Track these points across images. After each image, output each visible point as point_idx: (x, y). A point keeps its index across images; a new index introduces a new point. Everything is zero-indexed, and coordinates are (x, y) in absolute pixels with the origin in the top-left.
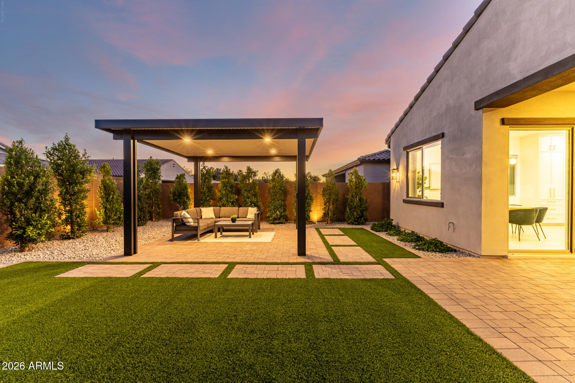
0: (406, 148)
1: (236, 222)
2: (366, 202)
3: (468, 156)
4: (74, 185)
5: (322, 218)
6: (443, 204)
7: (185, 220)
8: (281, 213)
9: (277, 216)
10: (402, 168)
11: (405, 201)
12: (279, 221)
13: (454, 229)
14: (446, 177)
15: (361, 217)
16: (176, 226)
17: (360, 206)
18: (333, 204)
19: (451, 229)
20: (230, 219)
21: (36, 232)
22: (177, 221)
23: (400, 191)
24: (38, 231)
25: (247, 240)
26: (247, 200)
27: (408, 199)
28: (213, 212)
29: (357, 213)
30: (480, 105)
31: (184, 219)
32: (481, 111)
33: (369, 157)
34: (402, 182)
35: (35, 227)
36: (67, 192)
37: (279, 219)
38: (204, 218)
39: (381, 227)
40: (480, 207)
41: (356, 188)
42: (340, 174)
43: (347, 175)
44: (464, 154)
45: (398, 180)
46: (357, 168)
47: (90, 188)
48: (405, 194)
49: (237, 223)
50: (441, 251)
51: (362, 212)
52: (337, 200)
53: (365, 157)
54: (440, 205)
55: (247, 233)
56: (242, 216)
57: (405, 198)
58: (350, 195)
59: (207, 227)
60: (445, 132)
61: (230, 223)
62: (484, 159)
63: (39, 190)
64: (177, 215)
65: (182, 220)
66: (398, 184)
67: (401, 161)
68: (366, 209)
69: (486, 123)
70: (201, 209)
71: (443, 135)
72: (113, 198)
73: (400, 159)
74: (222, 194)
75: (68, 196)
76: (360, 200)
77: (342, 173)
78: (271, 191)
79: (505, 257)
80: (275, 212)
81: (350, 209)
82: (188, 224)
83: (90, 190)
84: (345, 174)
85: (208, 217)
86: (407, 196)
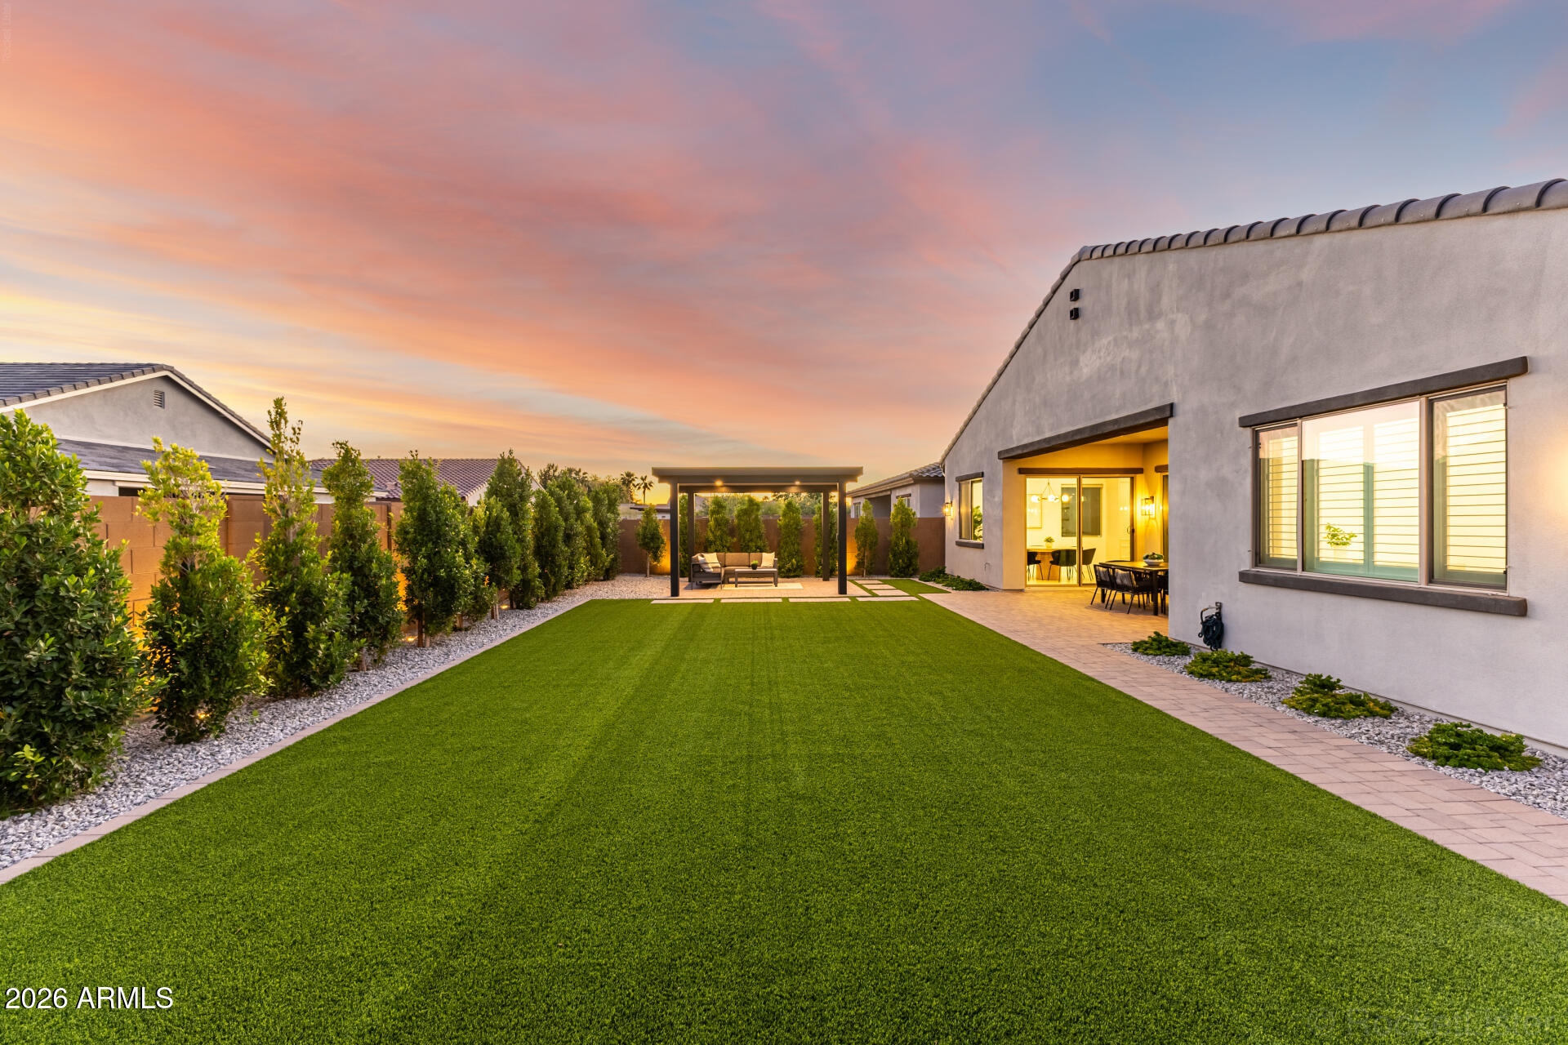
1: (758, 569)
2: (916, 546)
3: (996, 499)
5: (855, 568)
6: (983, 545)
8: (798, 562)
9: (792, 565)
10: (955, 502)
11: (959, 544)
13: (989, 569)
14: (985, 518)
15: (908, 567)
17: (908, 552)
18: (871, 548)
23: (954, 530)
25: (774, 588)
26: (750, 544)
27: (960, 540)
28: (718, 558)
29: (903, 561)
30: (1001, 455)
32: (1002, 461)
33: (928, 471)
34: (955, 520)
37: (795, 571)
39: (933, 576)
40: (1002, 547)
41: (902, 526)
42: (881, 495)
43: (893, 497)
44: (994, 497)
45: (952, 517)
46: (908, 491)
48: (958, 535)
51: (910, 559)
52: (876, 543)
53: (923, 473)
57: (958, 539)
58: (894, 537)
60: (985, 472)
61: (751, 570)
62: (1005, 504)
66: (952, 522)
67: (954, 494)
68: (916, 555)
71: (982, 475)
73: (953, 491)
74: (715, 536)
76: (907, 542)
77: (885, 494)
78: (783, 531)
79: (1020, 590)
80: (790, 561)
81: (894, 556)
84: (890, 496)
86: (961, 537)
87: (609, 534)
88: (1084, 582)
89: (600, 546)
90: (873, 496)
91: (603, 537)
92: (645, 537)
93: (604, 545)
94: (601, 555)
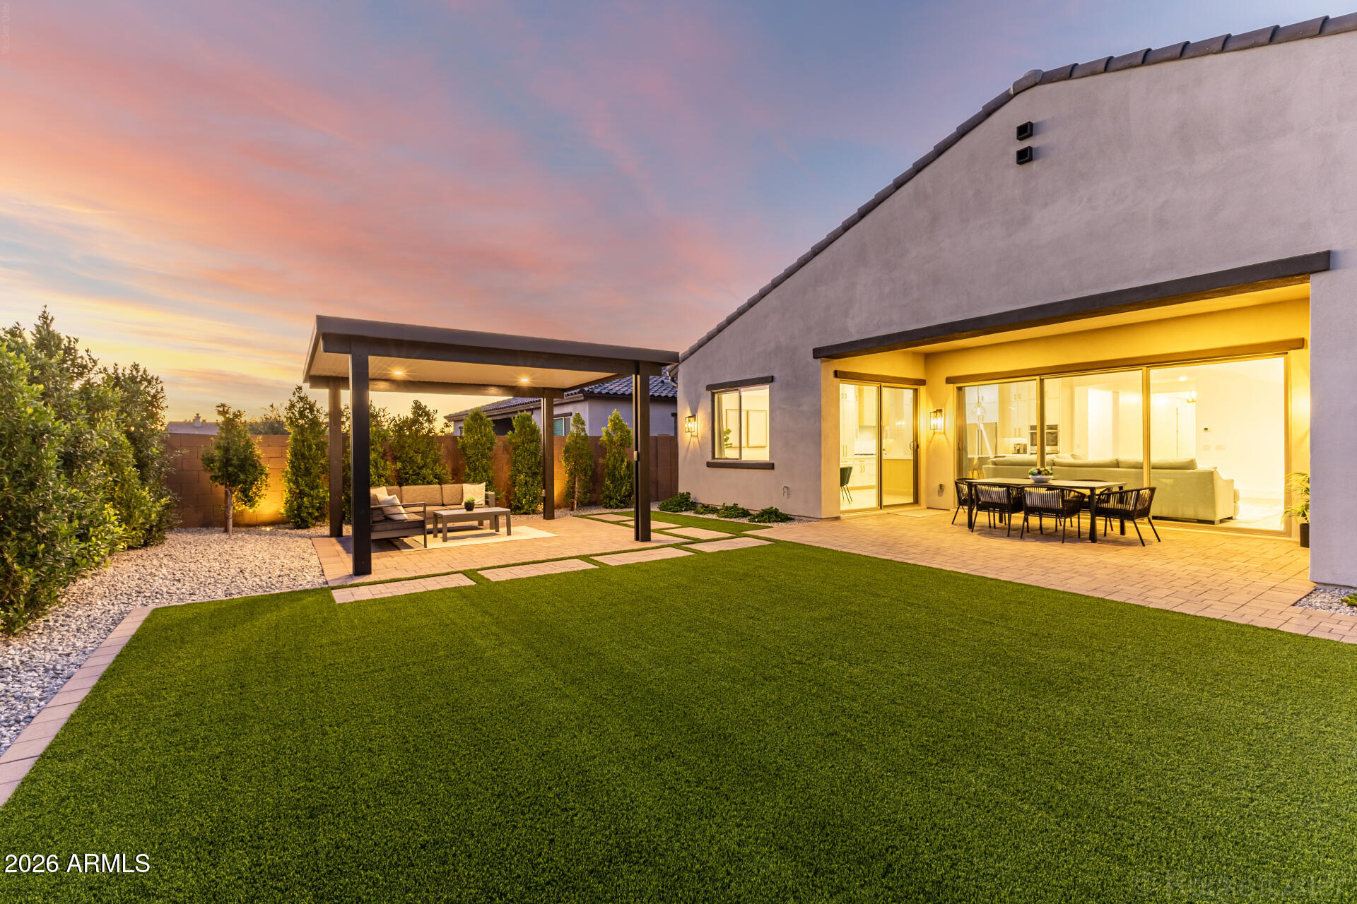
0: (709, 388)
1: (474, 509)
3: (805, 408)
6: (773, 464)
10: (702, 416)
11: (709, 465)
13: (788, 494)
14: (775, 432)
15: (630, 495)
17: (629, 477)
19: (786, 494)
23: (699, 449)
27: (715, 461)
30: (820, 353)
32: (819, 360)
34: (702, 437)
39: (679, 505)
40: (820, 465)
44: (799, 406)
45: (695, 434)
48: (710, 455)
49: (476, 511)
50: (782, 521)
54: (770, 466)
56: (450, 502)
57: (710, 459)
60: (775, 375)
61: (464, 512)
62: (823, 413)
66: (696, 439)
67: (700, 405)
69: (823, 373)
71: (772, 379)
73: (698, 403)
76: (628, 465)
79: (837, 518)
81: (613, 482)
82: (397, 518)
86: (713, 457)
87: (153, 460)
88: (884, 503)
89: (135, 481)
90: (499, 418)
91: (141, 465)
92: (227, 462)
93: (143, 479)
94: (140, 499)
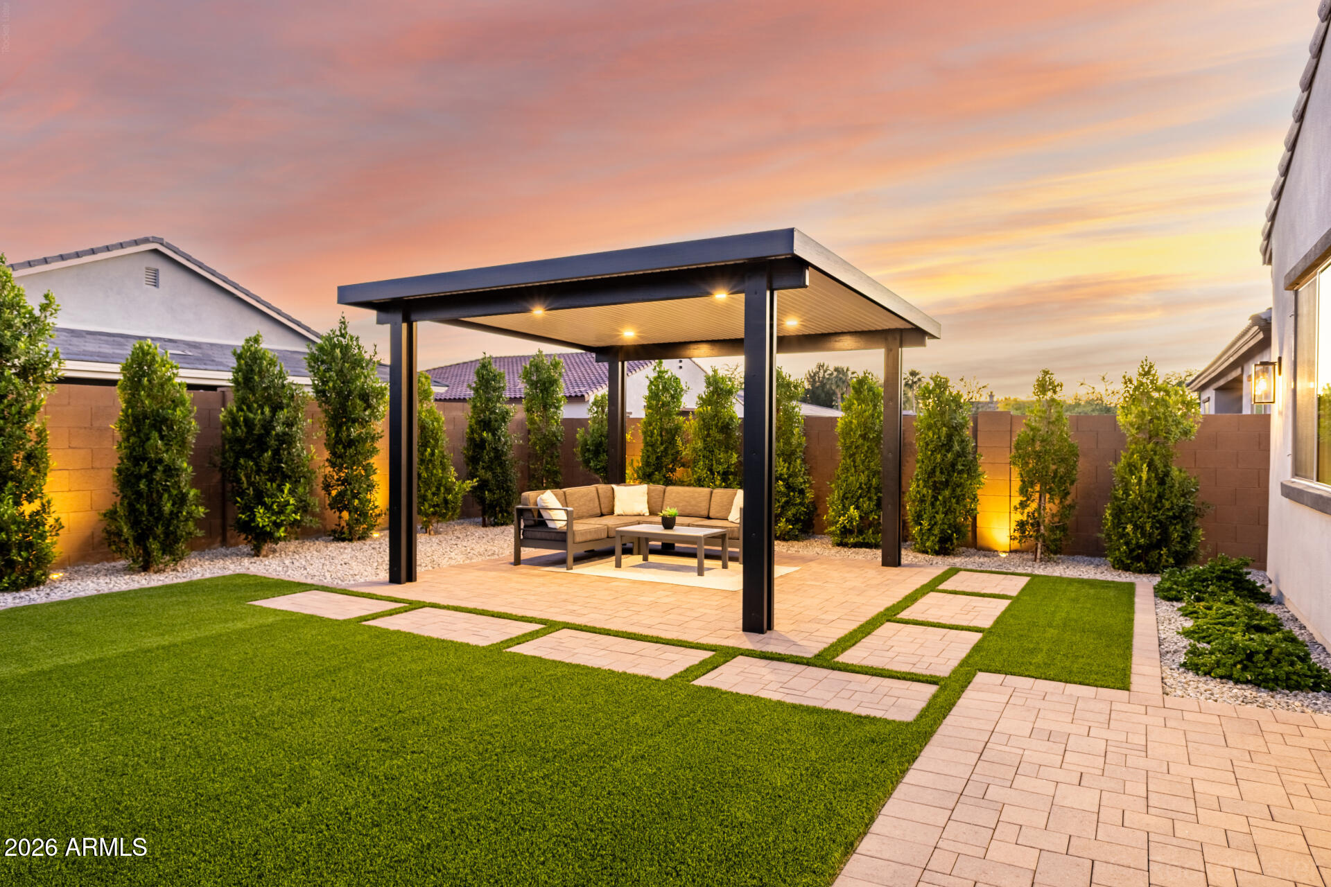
1: (675, 527)
4: (350, 424)
7: (545, 514)
9: (851, 521)
12: (860, 539)
16: (525, 527)
17: (1156, 505)
20: (659, 519)
21: (269, 518)
22: (527, 515)
24: (274, 518)
25: (691, 579)
28: (646, 498)
31: (542, 511)
35: (268, 508)
36: (338, 441)
38: (619, 513)
47: (383, 431)
49: (678, 531)
55: (693, 562)
56: (718, 515)
59: (604, 535)
61: (658, 529)
63: (277, 435)
64: (527, 499)
65: (540, 515)
70: (613, 489)
72: (433, 454)
74: (696, 450)
75: (340, 447)
82: (551, 525)
83: (382, 434)
85: (629, 511)
86: (1295, 472)
